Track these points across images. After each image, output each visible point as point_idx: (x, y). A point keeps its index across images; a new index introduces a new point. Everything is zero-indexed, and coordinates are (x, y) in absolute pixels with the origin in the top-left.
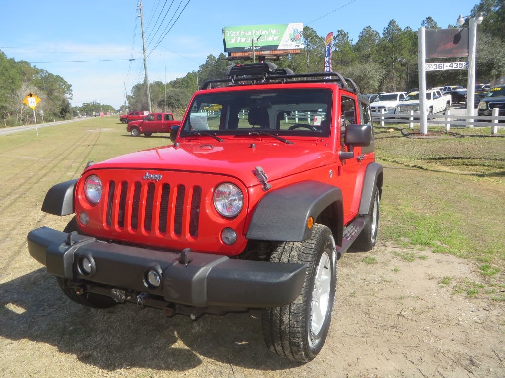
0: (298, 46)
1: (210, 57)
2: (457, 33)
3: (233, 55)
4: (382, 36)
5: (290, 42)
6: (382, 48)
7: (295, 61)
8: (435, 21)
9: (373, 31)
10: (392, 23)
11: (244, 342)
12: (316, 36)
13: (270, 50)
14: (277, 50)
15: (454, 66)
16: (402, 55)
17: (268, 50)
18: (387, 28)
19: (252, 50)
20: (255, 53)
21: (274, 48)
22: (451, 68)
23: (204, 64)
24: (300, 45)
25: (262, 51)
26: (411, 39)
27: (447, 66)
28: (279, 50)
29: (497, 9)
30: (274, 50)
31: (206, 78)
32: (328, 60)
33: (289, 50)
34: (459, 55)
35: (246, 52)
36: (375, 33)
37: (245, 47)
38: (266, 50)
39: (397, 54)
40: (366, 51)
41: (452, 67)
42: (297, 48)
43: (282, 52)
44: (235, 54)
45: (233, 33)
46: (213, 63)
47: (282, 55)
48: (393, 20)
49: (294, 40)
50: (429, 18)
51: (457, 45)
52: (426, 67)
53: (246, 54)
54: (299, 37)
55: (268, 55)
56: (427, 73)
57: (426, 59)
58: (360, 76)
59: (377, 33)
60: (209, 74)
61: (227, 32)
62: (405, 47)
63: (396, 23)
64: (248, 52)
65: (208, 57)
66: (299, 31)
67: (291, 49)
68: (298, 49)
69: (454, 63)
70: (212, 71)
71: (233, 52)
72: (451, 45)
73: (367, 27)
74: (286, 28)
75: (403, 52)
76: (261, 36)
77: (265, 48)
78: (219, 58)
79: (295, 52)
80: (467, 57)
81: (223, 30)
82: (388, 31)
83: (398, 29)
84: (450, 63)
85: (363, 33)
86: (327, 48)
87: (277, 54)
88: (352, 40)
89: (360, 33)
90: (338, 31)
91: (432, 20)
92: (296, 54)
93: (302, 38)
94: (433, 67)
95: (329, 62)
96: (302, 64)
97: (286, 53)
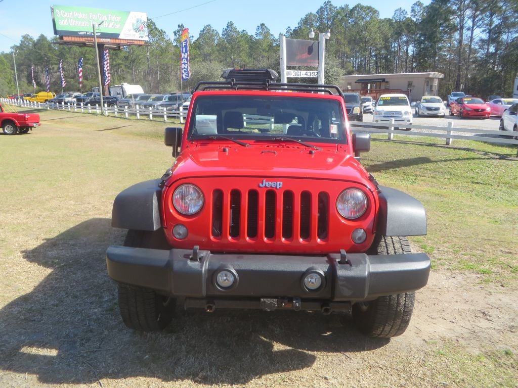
0: (142, 37)
1: (26, 38)
2: (310, 45)
3: (65, 39)
4: (221, 36)
5: (133, 32)
6: (222, 47)
7: (133, 52)
8: (268, 28)
9: (213, 30)
10: (230, 24)
11: (328, 333)
12: (156, 29)
13: (110, 38)
14: (118, 39)
15: (309, 74)
16: (240, 57)
17: (108, 38)
18: (226, 29)
19: (93, 37)
20: (97, 41)
21: (115, 36)
22: (305, 76)
23: (18, 45)
24: (145, 36)
25: (100, 38)
26: (247, 42)
27: (303, 74)
28: (120, 39)
29: (318, 24)
30: (116, 39)
31: (22, 62)
32: (186, 57)
33: (132, 40)
34: (312, 65)
35: (82, 37)
36: (215, 32)
37: (80, 32)
38: (106, 38)
39: (235, 56)
40: (207, 49)
41: (307, 75)
42: (141, 39)
43: (125, 42)
44: (67, 38)
45: (64, 14)
46: (31, 45)
47: (123, 45)
48: (231, 22)
49: (137, 30)
50: (262, 25)
51: (311, 56)
52: (287, 73)
53: (83, 40)
54: (142, 28)
55: (108, 43)
56: (288, 78)
57: (287, 66)
58: (207, 75)
59: (217, 33)
60: (26, 58)
61: (56, 11)
62: (243, 50)
63: (234, 25)
64: (85, 37)
65: (24, 37)
66: (142, 21)
67: (135, 40)
68: (142, 41)
69: (308, 71)
70: (29, 54)
71: (66, 36)
72: (305, 55)
73: (207, 26)
74: (128, 16)
75: (241, 54)
76: (103, 22)
77: (104, 35)
78: (39, 40)
79: (138, 43)
80: (317, 68)
81: (52, 9)
82: (227, 32)
83: (236, 32)
84: (305, 72)
85: (203, 31)
86: (183, 44)
87: (119, 44)
88: (193, 37)
89: (201, 31)
90: (179, 26)
91: (266, 27)
92: (140, 46)
93: (146, 29)
94: (292, 74)
95: (187, 59)
96: (140, 57)
97: (130, 44)
